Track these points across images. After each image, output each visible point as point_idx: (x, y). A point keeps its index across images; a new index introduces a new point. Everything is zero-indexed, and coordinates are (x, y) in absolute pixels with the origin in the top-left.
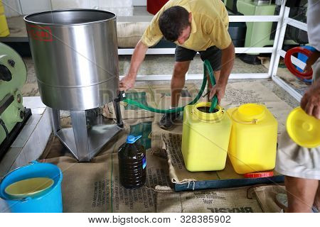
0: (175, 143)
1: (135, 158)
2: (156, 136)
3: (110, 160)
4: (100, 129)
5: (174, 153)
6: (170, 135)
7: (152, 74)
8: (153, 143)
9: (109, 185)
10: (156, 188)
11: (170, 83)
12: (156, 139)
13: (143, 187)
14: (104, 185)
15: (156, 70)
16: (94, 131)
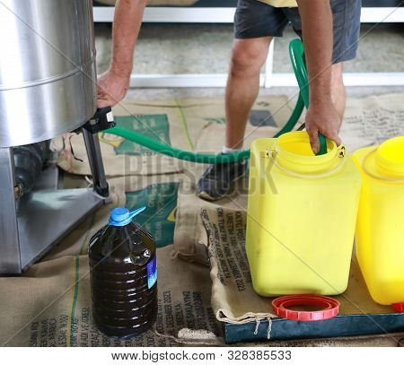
0: (231, 232)
1: (128, 260)
2: (188, 216)
3: (72, 272)
4: (51, 198)
5: (228, 254)
6: (220, 213)
7: (186, 71)
8: (179, 233)
9: (67, 329)
10: (180, 334)
11: (223, 92)
12: (186, 224)
13: (150, 333)
14: (53, 328)
15: (195, 62)
16: (37, 203)
